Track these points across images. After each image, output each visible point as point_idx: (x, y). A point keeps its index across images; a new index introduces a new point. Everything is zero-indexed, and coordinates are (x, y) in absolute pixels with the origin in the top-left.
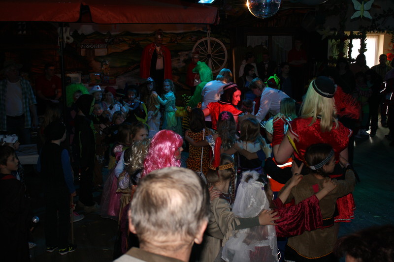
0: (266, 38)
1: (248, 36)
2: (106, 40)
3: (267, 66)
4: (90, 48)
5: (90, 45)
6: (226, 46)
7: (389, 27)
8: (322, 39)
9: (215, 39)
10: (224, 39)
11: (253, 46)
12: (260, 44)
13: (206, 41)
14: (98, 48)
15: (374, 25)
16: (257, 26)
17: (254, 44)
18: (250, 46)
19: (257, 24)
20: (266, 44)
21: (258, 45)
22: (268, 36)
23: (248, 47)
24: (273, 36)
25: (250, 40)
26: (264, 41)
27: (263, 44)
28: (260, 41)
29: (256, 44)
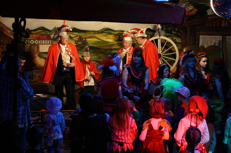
0: (219, 38)
1: (200, 36)
2: (52, 36)
4: (35, 44)
5: (34, 40)
6: (177, 46)
9: (166, 38)
10: (174, 39)
11: (206, 47)
12: (213, 44)
13: (156, 40)
14: (43, 44)
16: (210, 26)
17: (207, 44)
18: (202, 47)
19: (210, 24)
20: (219, 44)
21: (211, 45)
22: (221, 36)
23: (200, 47)
24: (227, 36)
25: (203, 40)
26: (217, 42)
27: (217, 45)
28: (214, 41)
29: (209, 44)
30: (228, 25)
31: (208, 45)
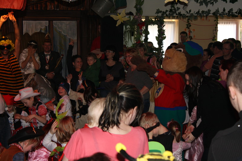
0: (45, 23)
1: (23, 21)
3: (48, 57)
7: (190, 11)
8: (117, 25)
11: (31, 34)
12: (39, 31)
15: (173, 8)
16: (35, 9)
17: (32, 31)
18: (27, 34)
19: (34, 7)
20: (46, 31)
21: (36, 32)
22: (48, 22)
23: (24, 34)
24: (54, 21)
25: (26, 26)
26: (43, 28)
27: (43, 31)
28: (39, 27)
29: (35, 31)
30: (54, 8)
31: (33, 33)
